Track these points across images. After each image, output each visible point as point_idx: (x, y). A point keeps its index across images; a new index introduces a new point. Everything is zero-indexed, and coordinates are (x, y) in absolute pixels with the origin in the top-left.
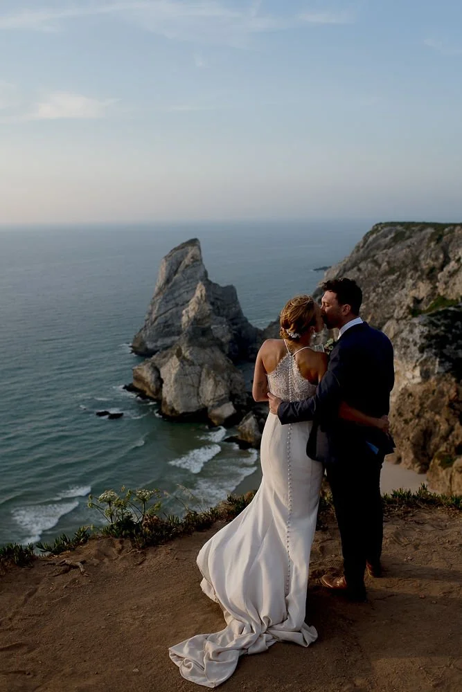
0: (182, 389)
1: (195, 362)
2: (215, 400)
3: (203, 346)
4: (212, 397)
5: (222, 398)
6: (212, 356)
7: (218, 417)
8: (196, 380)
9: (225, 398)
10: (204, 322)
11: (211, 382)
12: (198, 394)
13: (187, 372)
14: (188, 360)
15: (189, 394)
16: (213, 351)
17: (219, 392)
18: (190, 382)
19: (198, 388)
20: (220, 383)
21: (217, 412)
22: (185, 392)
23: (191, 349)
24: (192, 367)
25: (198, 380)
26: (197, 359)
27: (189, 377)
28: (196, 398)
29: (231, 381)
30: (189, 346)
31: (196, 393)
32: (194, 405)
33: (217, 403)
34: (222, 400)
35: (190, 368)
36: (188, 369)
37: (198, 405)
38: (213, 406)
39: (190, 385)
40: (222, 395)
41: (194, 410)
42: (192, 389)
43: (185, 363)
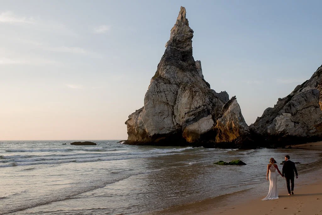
0: (154, 107)
1: (172, 80)
2: (191, 113)
3: (182, 69)
4: (187, 110)
5: (199, 110)
6: (192, 79)
7: (193, 133)
8: (170, 97)
9: (203, 110)
10: (185, 46)
11: (187, 93)
12: (173, 114)
13: (162, 90)
14: (163, 79)
15: (161, 113)
16: (193, 76)
17: (196, 103)
18: (164, 99)
19: (173, 106)
20: (197, 94)
21: (193, 127)
22: (158, 109)
23: (168, 67)
24: (168, 85)
25: (173, 98)
26: (174, 78)
27: (163, 94)
28: (170, 118)
29: (214, 105)
30: (167, 65)
31: (170, 113)
32: (167, 125)
33: (193, 117)
34: (199, 113)
35: (165, 85)
36: (163, 86)
37: (172, 126)
38: (187, 121)
39: (164, 102)
40: (199, 107)
41: (168, 132)
42: (166, 107)
43: (160, 81)
